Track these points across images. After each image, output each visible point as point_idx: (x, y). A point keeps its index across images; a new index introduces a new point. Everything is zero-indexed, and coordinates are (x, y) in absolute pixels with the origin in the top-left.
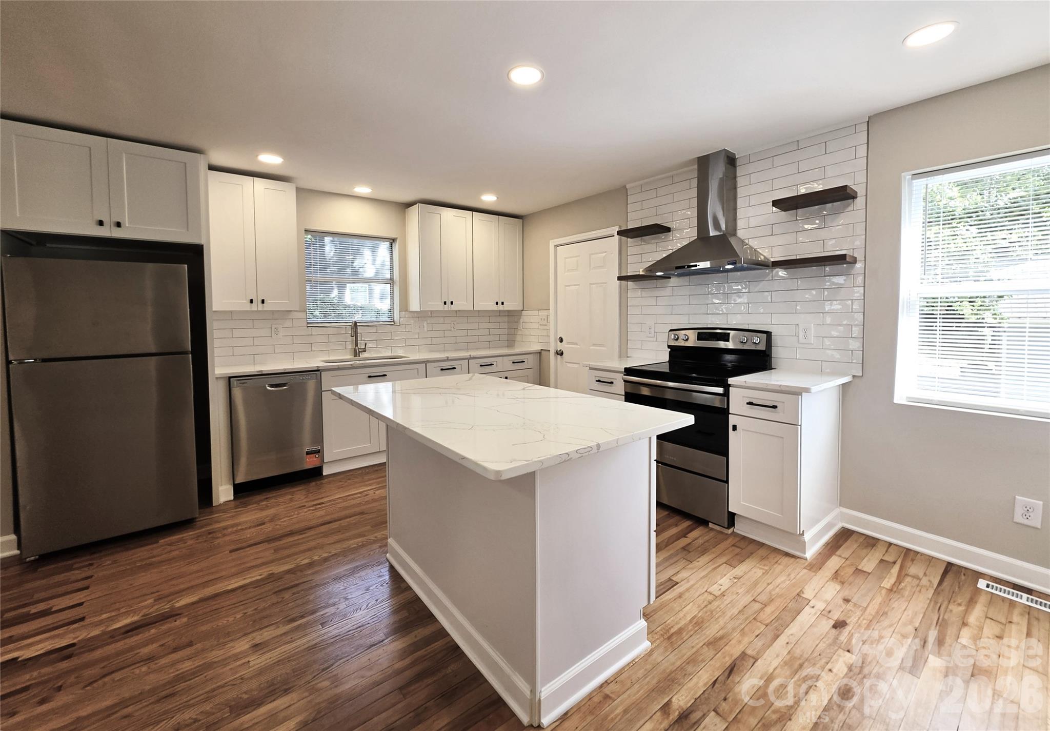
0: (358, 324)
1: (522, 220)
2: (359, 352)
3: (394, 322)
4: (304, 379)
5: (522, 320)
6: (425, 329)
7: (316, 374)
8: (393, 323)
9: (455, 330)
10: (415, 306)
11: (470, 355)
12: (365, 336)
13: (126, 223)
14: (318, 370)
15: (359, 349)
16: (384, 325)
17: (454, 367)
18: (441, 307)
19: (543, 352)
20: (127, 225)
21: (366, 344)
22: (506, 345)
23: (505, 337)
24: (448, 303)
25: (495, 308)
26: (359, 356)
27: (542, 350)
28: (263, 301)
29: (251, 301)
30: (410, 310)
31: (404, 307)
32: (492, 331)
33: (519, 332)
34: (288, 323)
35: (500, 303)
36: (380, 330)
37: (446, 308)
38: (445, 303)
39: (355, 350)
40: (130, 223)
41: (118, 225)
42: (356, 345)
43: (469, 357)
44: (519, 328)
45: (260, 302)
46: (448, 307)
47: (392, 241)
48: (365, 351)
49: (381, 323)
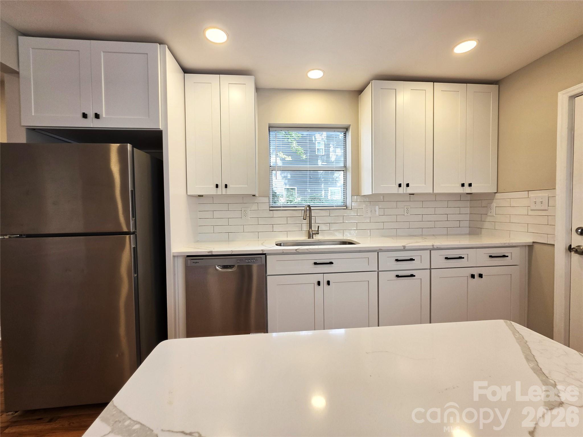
0: (312, 208)
1: (498, 85)
2: (312, 234)
3: (346, 206)
4: (249, 262)
5: (494, 204)
6: (377, 213)
7: (261, 257)
8: (345, 208)
9: (408, 215)
10: (367, 189)
11: (433, 246)
12: (318, 218)
13: (103, 114)
14: (265, 254)
15: (312, 231)
16: (338, 208)
17: (411, 258)
18: (395, 190)
19: (536, 246)
20: (104, 116)
21: (318, 227)
22: (468, 232)
23: (467, 224)
24: (404, 185)
25: (461, 190)
26: (313, 238)
27: (534, 242)
28: (226, 186)
29: (217, 186)
30: (362, 194)
31: (356, 191)
32: (450, 217)
33: (489, 219)
34: (254, 207)
35: (466, 185)
36: (335, 213)
37: (401, 190)
38: (400, 185)
39: (309, 232)
40: (106, 114)
41: (97, 116)
42: (310, 227)
43: (432, 247)
44: (489, 214)
45: (224, 186)
46: (403, 190)
47: (346, 129)
48: (318, 234)
49: (335, 208)
